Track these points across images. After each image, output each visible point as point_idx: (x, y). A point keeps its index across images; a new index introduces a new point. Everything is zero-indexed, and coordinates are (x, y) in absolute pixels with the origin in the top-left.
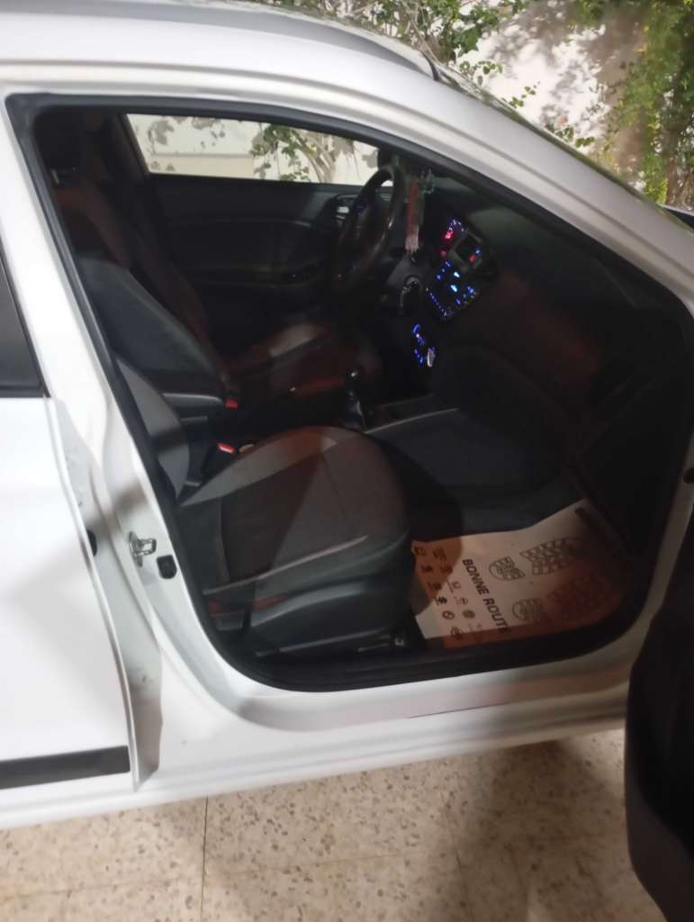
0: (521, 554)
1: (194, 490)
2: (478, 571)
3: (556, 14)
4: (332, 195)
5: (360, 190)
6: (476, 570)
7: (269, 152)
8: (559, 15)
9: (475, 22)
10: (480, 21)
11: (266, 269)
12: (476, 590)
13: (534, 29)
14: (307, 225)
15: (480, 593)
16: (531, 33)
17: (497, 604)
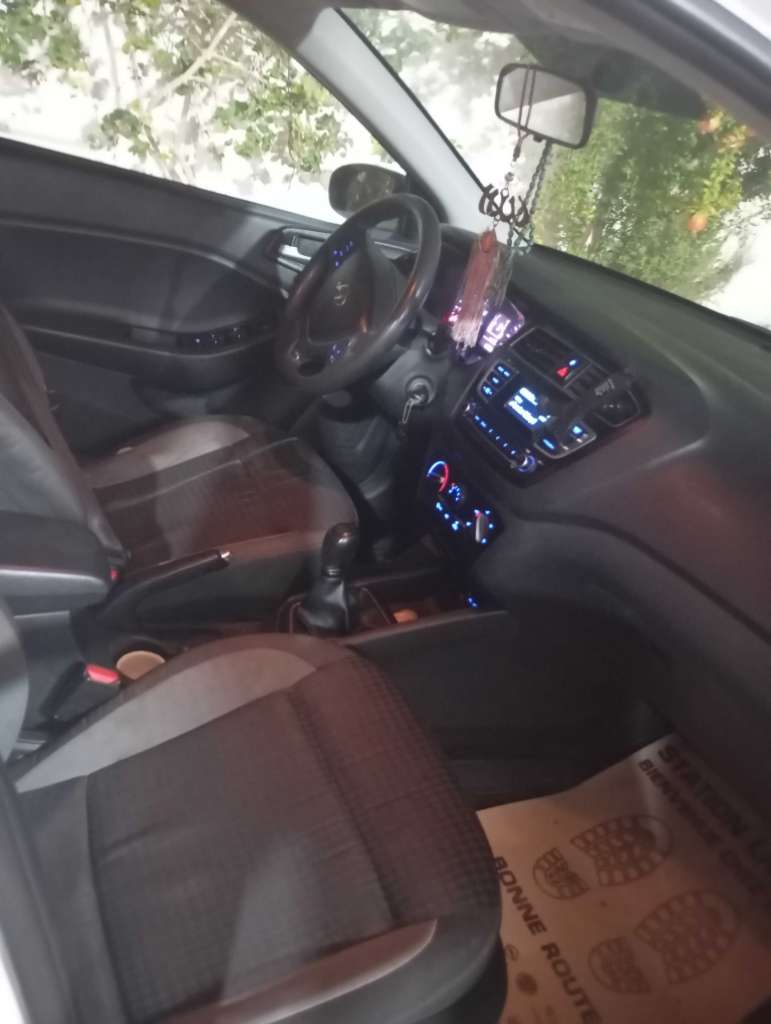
0: (572, 841)
1: (30, 760)
2: (519, 883)
3: (481, 59)
4: (276, 226)
5: (334, 230)
6: (514, 881)
7: (106, 148)
8: (486, 61)
9: (397, 47)
10: (403, 45)
11: (152, 322)
12: (524, 925)
13: (456, 71)
14: (230, 265)
15: (533, 932)
16: (451, 76)
17: (564, 954)
